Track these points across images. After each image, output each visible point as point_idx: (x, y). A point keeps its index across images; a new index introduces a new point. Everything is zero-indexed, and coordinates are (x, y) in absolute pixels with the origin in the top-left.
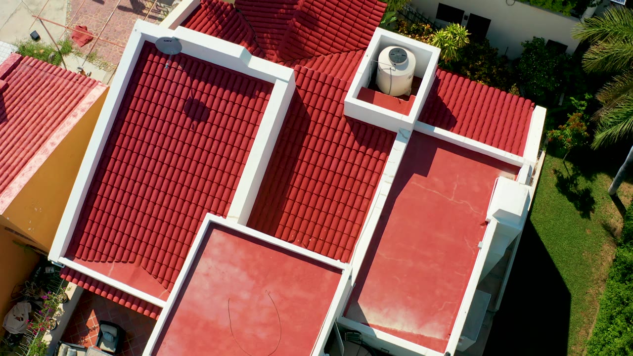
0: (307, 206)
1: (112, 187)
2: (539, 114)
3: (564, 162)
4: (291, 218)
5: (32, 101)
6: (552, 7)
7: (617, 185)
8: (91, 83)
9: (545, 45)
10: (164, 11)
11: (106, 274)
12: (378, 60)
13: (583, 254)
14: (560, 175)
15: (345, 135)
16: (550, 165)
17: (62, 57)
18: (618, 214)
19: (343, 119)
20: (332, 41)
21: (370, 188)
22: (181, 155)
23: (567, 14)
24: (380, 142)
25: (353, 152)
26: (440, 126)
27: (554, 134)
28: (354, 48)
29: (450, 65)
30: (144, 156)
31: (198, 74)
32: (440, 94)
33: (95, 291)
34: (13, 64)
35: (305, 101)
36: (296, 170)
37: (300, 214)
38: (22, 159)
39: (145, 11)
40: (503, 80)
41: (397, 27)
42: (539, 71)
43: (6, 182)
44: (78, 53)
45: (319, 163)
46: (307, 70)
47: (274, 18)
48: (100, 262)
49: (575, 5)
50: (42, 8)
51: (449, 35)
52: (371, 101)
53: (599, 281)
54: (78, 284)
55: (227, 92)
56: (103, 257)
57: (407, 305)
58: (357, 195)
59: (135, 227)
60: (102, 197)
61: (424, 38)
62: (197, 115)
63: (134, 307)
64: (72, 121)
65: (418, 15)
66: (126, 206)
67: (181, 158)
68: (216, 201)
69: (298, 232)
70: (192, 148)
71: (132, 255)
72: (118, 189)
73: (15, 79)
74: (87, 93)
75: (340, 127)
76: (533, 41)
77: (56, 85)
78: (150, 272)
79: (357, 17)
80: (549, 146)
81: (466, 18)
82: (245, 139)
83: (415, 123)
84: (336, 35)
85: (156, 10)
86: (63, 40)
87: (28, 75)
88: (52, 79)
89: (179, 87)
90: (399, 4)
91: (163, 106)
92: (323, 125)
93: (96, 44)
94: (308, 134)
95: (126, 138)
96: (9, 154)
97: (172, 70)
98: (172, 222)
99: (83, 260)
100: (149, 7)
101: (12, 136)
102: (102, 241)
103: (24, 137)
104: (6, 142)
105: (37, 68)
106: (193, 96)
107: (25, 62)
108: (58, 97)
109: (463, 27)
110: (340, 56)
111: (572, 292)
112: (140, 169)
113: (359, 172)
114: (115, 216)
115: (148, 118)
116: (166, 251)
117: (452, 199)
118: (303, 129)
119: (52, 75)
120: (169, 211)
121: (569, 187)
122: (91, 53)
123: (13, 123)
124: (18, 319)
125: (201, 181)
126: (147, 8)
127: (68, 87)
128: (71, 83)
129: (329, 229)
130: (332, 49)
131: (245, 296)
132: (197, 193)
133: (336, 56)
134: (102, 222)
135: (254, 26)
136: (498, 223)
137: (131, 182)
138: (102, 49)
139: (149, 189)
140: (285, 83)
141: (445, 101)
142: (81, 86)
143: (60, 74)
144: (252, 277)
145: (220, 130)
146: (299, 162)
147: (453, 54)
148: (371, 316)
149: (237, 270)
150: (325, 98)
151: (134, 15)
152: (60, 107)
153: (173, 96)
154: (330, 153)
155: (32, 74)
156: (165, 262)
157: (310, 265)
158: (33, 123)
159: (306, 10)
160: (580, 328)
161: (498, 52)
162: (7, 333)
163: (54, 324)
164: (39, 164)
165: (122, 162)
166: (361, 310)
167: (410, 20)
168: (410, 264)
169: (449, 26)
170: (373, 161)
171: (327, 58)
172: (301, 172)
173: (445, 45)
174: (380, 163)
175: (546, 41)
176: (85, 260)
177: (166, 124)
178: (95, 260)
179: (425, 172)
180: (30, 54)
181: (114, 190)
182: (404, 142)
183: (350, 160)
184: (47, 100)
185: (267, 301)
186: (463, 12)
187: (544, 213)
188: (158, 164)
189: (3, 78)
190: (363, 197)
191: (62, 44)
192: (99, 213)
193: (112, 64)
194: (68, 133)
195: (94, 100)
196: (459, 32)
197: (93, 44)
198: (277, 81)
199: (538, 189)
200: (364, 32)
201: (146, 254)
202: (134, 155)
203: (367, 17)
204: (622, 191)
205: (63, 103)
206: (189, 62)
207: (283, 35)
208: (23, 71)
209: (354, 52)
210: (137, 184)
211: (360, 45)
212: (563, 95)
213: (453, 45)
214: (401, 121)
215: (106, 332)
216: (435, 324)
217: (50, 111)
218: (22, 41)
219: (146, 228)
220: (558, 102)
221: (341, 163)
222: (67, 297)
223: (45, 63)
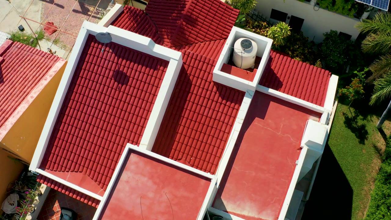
0: (190, 138)
1: (69, 125)
2: (334, 80)
3: (349, 108)
4: (180, 145)
5: (19, 70)
6: (342, 12)
7: (382, 122)
8: (55, 58)
9: (338, 35)
10: (101, 13)
11: (65, 179)
12: (234, 47)
13: (361, 165)
14: (347, 116)
15: (213, 93)
16: (340, 109)
17: (38, 42)
18: (382, 140)
19: (212, 83)
20: (205, 34)
21: (228, 126)
22: (112, 105)
23: (352, 17)
24: (235, 97)
25: (218, 104)
26: (272, 88)
27: (343, 91)
28: (219, 38)
29: (279, 48)
30: (89, 106)
31: (122, 55)
32: (273, 67)
33: (58, 190)
34: (7, 46)
35: (188, 72)
36: (183, 115)
37: (185, 142)
38: (13, 107)
39: (89, 13)
40: (312, 57)
41: (246, 24)
42: (334, 52)
43: (3, 121)
44: (48, 39)
45: (197, 111)
46: (190, 52)
47: (169, 19)
48: (61, 172)
49: (357, 11)
50: (26, 10)
51: (278, 29)
52: (229, 72)
53: (371, 182)
54: (48, 185)
55: (140, 66)
56: (63, 168)
57: (252, 199)
58: (220, 131)
59: (83, 150)
60: (62, 131)
61: (263, 31)
62: (122, 81)
63: (82, 200)
64: (44, 83)
65: (259, 16)
66: (77, 137)
67: (112, 108)
68: (133, 134)
69: (184, 153)
70: (118, 101)
71: (81, 167)
72: (72, 126)
73: (9, 56)
74: (54, 65)
75: (210, 88)
76: (330, 33)
77: (34, 60)
78: (92, 178)
79: (221, 18)
80: (340, 98)
81: (289, 18)
82: (151, 96)
83: (257, 86)
84: (208, 30)
85: (96, 12)
86: (39, 31)
87: (17, 53)
88: (32, 56)
89: (110, 63)
90: (247, 10)
91: (100, 75)
92: (199, 87)
93: (59, 34)
94: (190, 93)
95: (78, 95)
96: (5, 104)
97: (106, 53)
98: (106, 147)
99: (50, 170)
100: (92, 10)
101: (6, 92)
102: (62, 159)
103: (14, 93)
104: (3, 96)
105: (22, 49)
106: (119, 69)
107: (15, 45)
108: (35, 67)
109: (287, 25)
110: (210, 43)
111: (354, 189)
112: (86, 114)
113: (222, 117)
114: (71, 143)
115: (91, 82)
116: (102, 165)
117: (279, 134)
118: (187, 90)
119: (32, 54)
120: (104, 140)
121: (352, 123)
122: (56, 39)
123: (8, 84)
124: (11, 204)
125: (124, 121)
126: (91, 11)
127: (42, 61)
128: (43, 59)
129: (203, 152)
130: (205, 38)
131: (151, 195)
132: (121, 129)
133: (208, 43)
134: (63, 147)
135: (157, 24)
136: (308, 149)
137: (80, 122)
138: (63, 36)
139: (91, 126)
140: (176, 61)
141: (275, 72)
142: (50, 60)
143: (37, 53)
144: (155, 183)
145: (136, 90)
146: (185, 110)
147: (280, 41)
148: (229, 207)
149: (146, 179)
150: (201, 70)
151: (83, 15)
152: (37, 74)
153: (106, 69)
154: (204, 105)
155: (19, 53)
156: (101, 172)
157: (191, 176)
158: (20, 84)
159: (189, 14)
160: (359, 211)
161: (309, 39)
162: (4, 213)
163: (33, 209)
164: (24, 110)
165: (74, 109)
166: (223, 203)
167: (254, 19)
168: (254, 174)
169: (278, 24)
170: (231, 109)
171: (202, 44)
172: (186, 116)
173: (276, 36)
174: (235, 111)
175: (338, 33)
176: (52, 171)
177: (102, 86)
178: (58, 170)
179: (263, 117)
180: (18, 40)
181: (70, 127)
182: (250, 98)
183: (217, 109)
184: (28, 69)
185: (165, 198)
186: (287, 14)
187: (337, 140)
188: (97, 111)
189: (1, 55)
190: (224, 132)
191: (38, 33)
192: (61, 141)
193: (69, 46)
194: (41, 90)
195: (58, 69)
196: (284, 27)
197: (57, 33)
198: (171, 59)
199: (333, 125)
200: (225, 28)
201: (90, 167)
202: (82, 105)
203: (227, 18)
204: (385, 126)
205: (39, 71)
206: (117, 47)
207: (175, 30)
208: (14, 51)
209: (219, 40)
210: (84, 123)
211: (223, 36)
212: (349, 66)
213: (280, 36)
214: (248, 85)
215: (65, 214)
216: (269, 211)
217: (30, 76)
218: (13, 31)
219: (89, 151)
220: (346, 70)
221: (211, 111)
222: (41, 192)
223: (27, 46)
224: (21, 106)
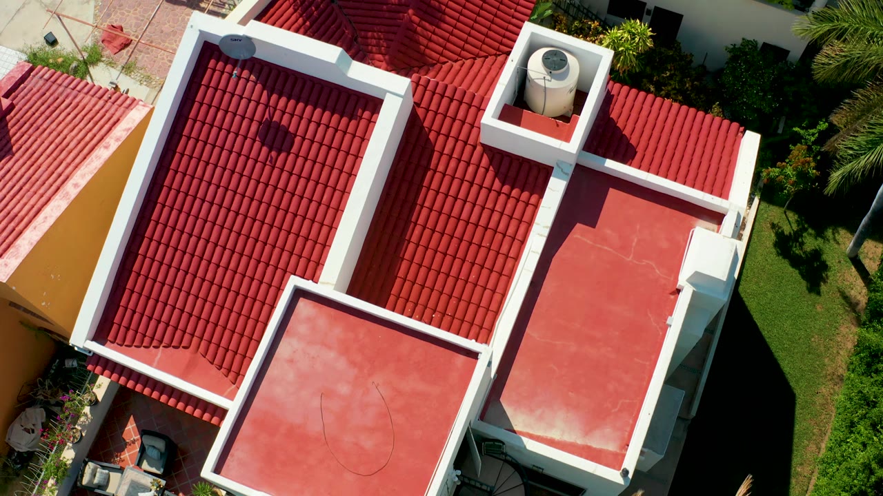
0: (429, 269)
1: (159, 243)
2: (751, 142)
3: (785, 212)
4: (407, 285)
5: (48, 127)
7: (858, 244)
8: (128, 102)
9: (758, 50)
10: (229, 5)
11: (150, 364)
12: (527, 67)
13: (813, 340)
14: (780, 230)
15: (481, 170)
16: (766, 216)
17: (88, 69)
18: (860, 283)
19: (479, 148)
20: (463, 43)
21: (516, 243)
22: (255, 198)
23: (789, 7)
24: (531, 179)
25: (493, 194)
26: (613, 158)
27: (771, 174)
28: (494, 52)
29: (627, 78)
30: (203, 201)
31: (278, 86)
32: (614, 115)
33: (135, 388)
34: (20, 76)
35: (426, 124)
36: (413, 219)
37: (420, 280)
38: (33, 207)
39: (203, 5)
40: (701, 99)
41: (553, 23)
42: (751, 86)
43: (8, 241)
44: (110, 63)
45: (446, 209)
46: (429, 80)
47: (382, 11)
48: (142, 348)
51: (626, 35)
52: (517, 123)
53: (835, 377)
54: (112, 378)
55: (318, 111)
56: (147, 340)
57: (569, 405)
58: (498, 253)
59: (191, 298)
60: (145, 257)
61: (592, 40)
62: (277, 144)
63: (189, 409)
64: (102, 155)
65: (582, 9)
66: (178, 270)
67: (255, 203)
68: (303, 261)
69: (416, 304)
70: (270, 189)
71: (187, 337)
72: (167, 246)
73: (23, 98)
74: (124, 115)
75: (474, 160)
76: (741, 45)
77: (81, 106)
78: (211, 361)
79: (498, 9)
80: (764, 189)
81: (649, 12)
82: (344, 176)
83: (579, 154)
84: (469, 35)
86: (90, 45)
87: (42, 91)
88: (75, 97)
89: (252, 104)
91: (229, 132)
92: (450, 157)
93: (135, 50)
94: (430, 169)
95: (179, 176)
96: (15, 200)
97: (242, 82)
98: (242, 291)
99: (118, 344)
101: (19, 175)
102: (145, 319)
103: (36, 176)
105: (54, 82)
106: (272, 118)
107: (37, 74)
108: (83, 122)
109: (645, 25)
110: (474, 63)
111: (797, 391)
112: (197, 217)
113: (501, 222)
114: (163, 284)
115: (208, 147)
116: (233, 332)
117: (630, 259)
118: (424, 163)
119: (75, 92)
120: (238, 276)
121: (792, 246)
122: (129, 62)
123: (21, 157)
124: (28, 431)
125: (283, 234)
127: (97, 107)
128: (101, 102)
129: (460, 301)
130: (464, 53)
131: (344, 389)
132: (277, 251)
133: (468, 62)
134: (145, 292)
135: (355, 23)
136: (694, 291)
137: (185, 236)
138: (143, 57)
139: (210, 246)
140: (398, 97)
141: (620, 125)
142: (115, 106)
143: (86, 90)
144: (353, 363)
145: (309, 164)
146: (418, 208)
147: (631, 61)
148: (519, 420)
149: (332, 354)
150: (454, 119)
151: (188, 10)
152: (86, 135)
153: (243, 118)
154: (461, 195)
155: (48, 90)
156: (232, 347)
157: (434, 347)
158: (49, 156)
160: (809, 441)
161: (694, 59)
162: (12, 451)
163: (78, 435)
164: (57, 214)
165: (172, 209)
166: (505, 412)
167: (571, 16)
168: (573, 348)
169: (625, 23)
170: (521, 205)
171: (456, 66)
172: (421, 221)
173: (620, 49)
174: (530, 208)
175: (760, 45)
176: (121, 345)
177: (233, 155)
178: (134, 344)
179: (592, 223)
180: (44, 63)
181: (162, 248)
182: (564, 180)
183: (489, 205)
184: (68, 125)
185: (375, 396)
186: (645, 4)
187: (757, 282)
188: (223, 211)
189: (7, 95)
190: (507, 256)
191: (89, 50)
192: (141, 279)
193: (158, 78)
194: (97, 171)
195: (133, 125)
196: (639, 31)
197: (131, 50)
198: (388, 95)
199: (750, 249)
200: (507, 30)
201: (206, 336)
202: (189, 199)
203: (511, 9)
204: (866, 251)
205: (90, 130)
206: (266, 70)
207: (395, 33)
208: (34, 86)
209: (494, 57)
210: (193, 239)
211: (502, 47)
212: (783, 119)
213: (631, 50)
214: (559, 149)
215: (150, 446)
216: (608, 430)
217: (72, 140)
218: (33, 46)
219: (205, 300)
220: (777, 128)
221: (477, 210)
222: (96, 397)
223: (65, 75)
224: (52, 204)
